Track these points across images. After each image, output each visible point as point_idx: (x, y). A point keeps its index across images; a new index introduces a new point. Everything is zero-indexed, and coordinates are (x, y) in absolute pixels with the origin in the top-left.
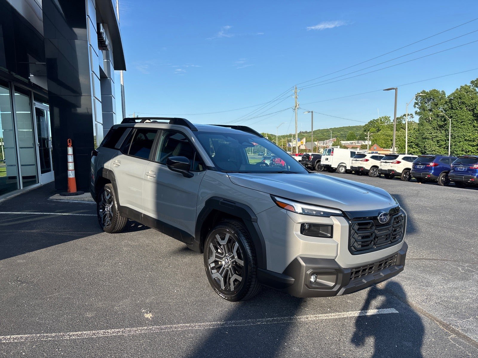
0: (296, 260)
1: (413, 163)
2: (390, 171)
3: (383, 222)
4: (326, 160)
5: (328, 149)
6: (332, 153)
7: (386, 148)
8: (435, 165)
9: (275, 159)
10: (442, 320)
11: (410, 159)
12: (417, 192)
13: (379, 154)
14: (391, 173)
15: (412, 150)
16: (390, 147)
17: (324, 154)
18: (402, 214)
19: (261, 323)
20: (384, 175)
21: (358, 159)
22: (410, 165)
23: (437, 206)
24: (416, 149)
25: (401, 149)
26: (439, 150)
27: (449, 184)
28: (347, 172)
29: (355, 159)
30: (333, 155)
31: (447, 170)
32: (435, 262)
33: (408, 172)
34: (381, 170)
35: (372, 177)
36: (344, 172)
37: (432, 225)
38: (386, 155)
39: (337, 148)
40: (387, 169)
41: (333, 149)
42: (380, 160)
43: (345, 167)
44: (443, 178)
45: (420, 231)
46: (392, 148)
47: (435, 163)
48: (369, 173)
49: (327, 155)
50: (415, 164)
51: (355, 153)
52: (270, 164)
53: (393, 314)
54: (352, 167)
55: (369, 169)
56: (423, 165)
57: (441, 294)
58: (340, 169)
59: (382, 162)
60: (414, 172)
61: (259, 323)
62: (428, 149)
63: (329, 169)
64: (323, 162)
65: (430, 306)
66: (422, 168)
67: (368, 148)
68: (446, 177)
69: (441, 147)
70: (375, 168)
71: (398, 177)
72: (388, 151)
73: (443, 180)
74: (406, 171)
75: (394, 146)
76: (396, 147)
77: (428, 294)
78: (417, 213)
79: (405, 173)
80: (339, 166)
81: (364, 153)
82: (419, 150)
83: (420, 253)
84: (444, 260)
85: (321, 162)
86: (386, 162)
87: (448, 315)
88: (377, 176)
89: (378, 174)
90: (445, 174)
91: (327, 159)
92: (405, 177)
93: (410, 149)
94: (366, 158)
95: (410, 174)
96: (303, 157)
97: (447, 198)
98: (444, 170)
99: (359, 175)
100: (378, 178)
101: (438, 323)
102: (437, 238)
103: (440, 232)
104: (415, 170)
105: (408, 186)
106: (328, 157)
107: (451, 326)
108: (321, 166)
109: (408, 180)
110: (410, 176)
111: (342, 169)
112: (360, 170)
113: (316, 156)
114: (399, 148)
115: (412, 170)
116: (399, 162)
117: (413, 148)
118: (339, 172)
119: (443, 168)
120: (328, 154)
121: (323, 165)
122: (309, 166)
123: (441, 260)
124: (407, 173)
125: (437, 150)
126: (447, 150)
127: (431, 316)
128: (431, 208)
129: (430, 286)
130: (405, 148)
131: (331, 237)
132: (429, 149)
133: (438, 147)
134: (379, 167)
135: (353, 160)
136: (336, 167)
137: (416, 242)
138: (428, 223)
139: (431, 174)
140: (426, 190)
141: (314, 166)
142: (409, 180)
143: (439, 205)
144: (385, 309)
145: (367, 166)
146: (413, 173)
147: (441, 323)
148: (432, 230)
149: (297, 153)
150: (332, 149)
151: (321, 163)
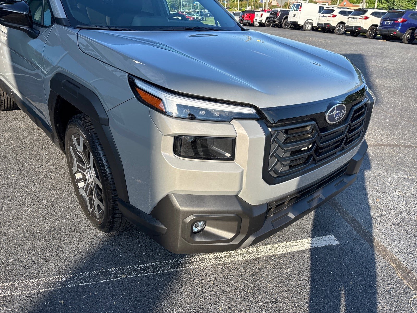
0: (167, 199)
1: (381, 19)
2: (356, 27)
3: (335, 120)
4: (293, 16)
5: (296, 4)
6: (300, 8)
7: (356, 4)
8: (403, 21)
9: (244, 15)
10: (401, 260)
11: (379, 15)
12: (382, 51)
13: (348, 9)
14: (357, 29)
15: (381, 5)
16: (360, 3)
17: (292, 10)
18: (367, 101)
19: (127, 276)
20: (349, 32)
21: (325, 15)
22: (377, 21)
23: (402, 68)
24: (385, 4)
25: (370, 5)
26: (407, 6)
27: (413, 42)
28: (314, 29)
29: (323, 15)
30: (300, 11)
31: (414, 27)
32: (396, 149)
33: (375, 28)
34: (348, 26)
35: (337, 34)
36: (310, 30)
37: (396, 93)
38: (354, 10)
39: (306, 2)
40: (353, 26)
41: (302, 3)
42: (347, 16)
43: (312, 24)
44: (408, 35)
45: (381, 102)
46: (362, 3)
47: (403, 19)
48: (335, 30)
49: (294, 11)
50: (384, 20)
51: (323, 7)
52: (239, 21)
53: (330, 248)
54: (318, 24)
55: (335, 26)
56: (391, 21)
57: (402, 207)
58: (307, 26)
59: (349, 18)
60: (381, 28)
61: (124, 276)
62: (396, 5)
63: (296, 26)
64: (291, 19)
65: (385, 231)
66: (389, 24)
67: (338, 3)
68: (412, 34)
69: (410, 2)
70: (341, 24)
71: (363, 34)
72: (357, 6)
73: (408, 37)
74: (373, 27)
75: (365, 2)
76: (366, 2)
77: (383, 207)
78: (379, 77)
79: (372, 30)
80: (306, 23)
81: (333, 8)
82: (387, 5)
83: (378, 136)
84: (407, 146)
85: (288, 18)
86: (354, 18)
87: (409, 249)
88: (343, 34)
89: (344, 31)
90: (411, 31)
91: (295, 15)
92: (371, 34)
93: (379, 5)
94: (334, 13)
95: (376, 31)
96: (271, 14)
97: (413, 59)
98: (411, 27)
99: (324, 32)
100: (343, 36)
101: (394, 266)
102: (400, 112)
103: (403, 104)
104: (383, 27)
105: (372, 44)
106: (295, 13)
107: (414, 272)
108: (288, 23)
109: (373, 37)
110: (377, 33)
111: (308, 26)
112: (326, 27)
113: (284, 12)
114: (368, 3)
115: (379, 27)
116: (367, 18)
117: (382, 3)
118: (305, 29)
119: (411, 24)
120: (296, 9)
121: (290, 21)
122: (277, 23)
123: (404, 146)
124: (373, 29)
125: (405, 6)
126: (415, 6)
127: (385, 251)
128: (395, 70)
129: (388, 192)
130: (374, 3)
131: (232, 158)
132: (398, 5)
133: (407, 2)
134: (346, 23)
135: (320, 16)
136: (303, 24)
137: (375, 118)
138: (391, 91)
139: (398, 30)
140: (391, 49)
141: (281, 23)
142: (375, 37)
143: (404, 67)
144: (321, 237)
145: (334, 22)
146: (380, 30)
147: (398, 264)
148: (394, 100)
149: (267, 9)
150: (300, 4)
151: (288, 20)
